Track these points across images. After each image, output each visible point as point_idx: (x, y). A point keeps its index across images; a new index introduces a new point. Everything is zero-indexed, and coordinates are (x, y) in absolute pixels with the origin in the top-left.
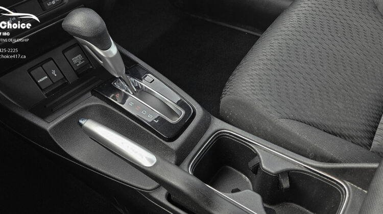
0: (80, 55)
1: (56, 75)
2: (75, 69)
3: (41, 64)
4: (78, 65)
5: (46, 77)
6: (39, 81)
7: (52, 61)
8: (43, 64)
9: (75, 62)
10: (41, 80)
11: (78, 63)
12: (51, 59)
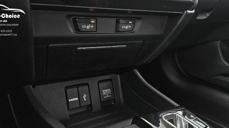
0: (110, 89)
1: (85, 100)
2: (102, 100)
3: (78, 86)
4: (105, 97)
5: (77, 99)
6: (70, 100)
7: (87, 86)
8: (79, 86)
9: (104, 93)
10: (71, 100)
11: (106, 96)
12: (87, 84)
